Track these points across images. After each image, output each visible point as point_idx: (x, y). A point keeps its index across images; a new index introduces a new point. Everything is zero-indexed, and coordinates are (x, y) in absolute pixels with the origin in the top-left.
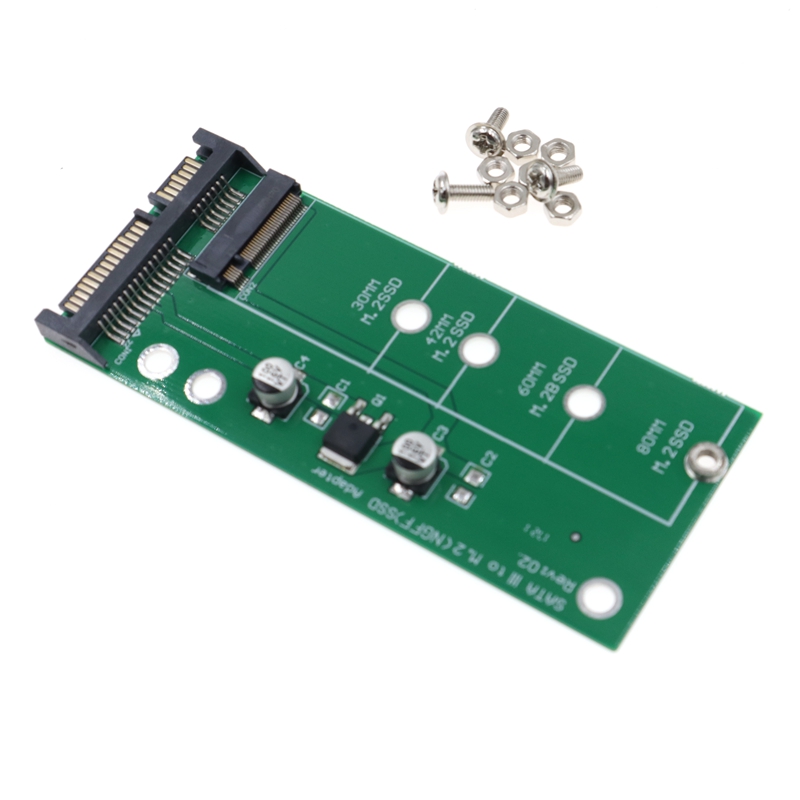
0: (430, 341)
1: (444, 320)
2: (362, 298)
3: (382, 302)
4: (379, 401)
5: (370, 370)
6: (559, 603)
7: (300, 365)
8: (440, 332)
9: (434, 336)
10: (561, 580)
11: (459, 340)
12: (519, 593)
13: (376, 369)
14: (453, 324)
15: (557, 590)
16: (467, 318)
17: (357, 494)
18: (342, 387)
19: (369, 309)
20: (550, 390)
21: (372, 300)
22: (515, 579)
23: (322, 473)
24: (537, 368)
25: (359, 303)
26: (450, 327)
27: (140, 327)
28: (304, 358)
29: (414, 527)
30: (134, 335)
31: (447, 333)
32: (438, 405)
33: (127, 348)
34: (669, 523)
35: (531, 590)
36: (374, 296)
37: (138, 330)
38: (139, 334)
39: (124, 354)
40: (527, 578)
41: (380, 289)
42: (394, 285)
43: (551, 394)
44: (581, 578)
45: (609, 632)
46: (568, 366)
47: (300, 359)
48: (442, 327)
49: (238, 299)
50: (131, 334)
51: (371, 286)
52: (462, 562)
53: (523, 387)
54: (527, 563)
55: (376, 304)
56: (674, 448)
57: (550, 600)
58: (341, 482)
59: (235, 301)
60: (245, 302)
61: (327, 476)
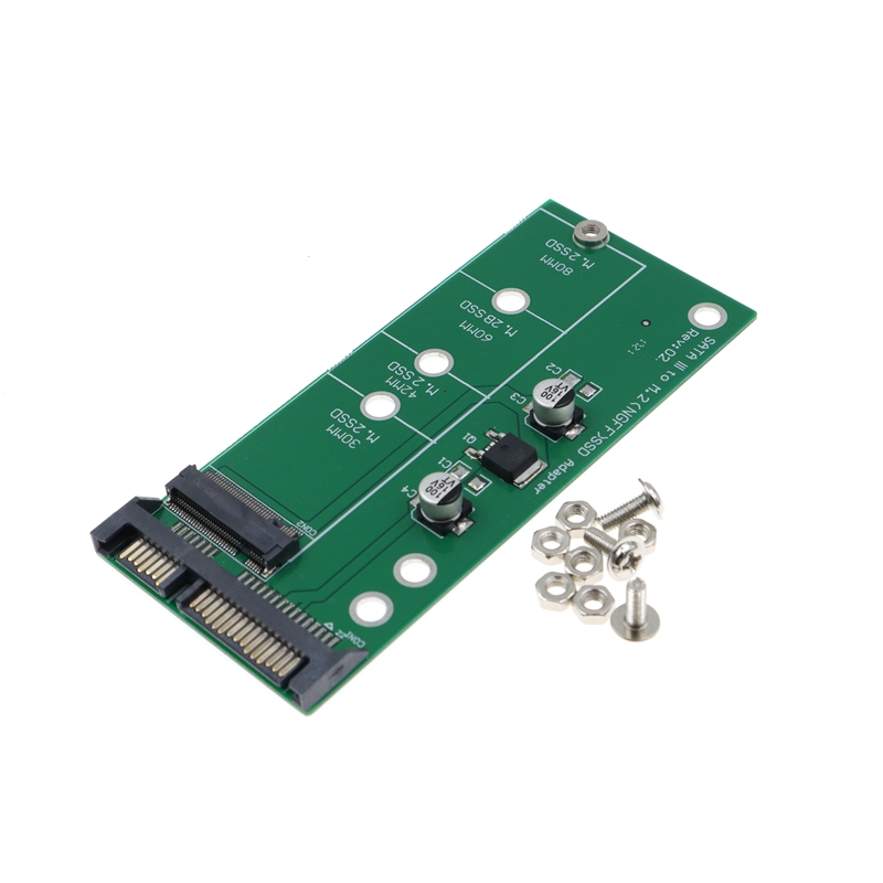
0: (412, 395)
1: (393, 384)
2: (346, 440)
3: (356, 425)
4: (470, 438)
5: (433, 442)
6: (708, 341)
7: (411, 493)
8: (405, 387)
9: (408, 392)
10: (686, 337)
11: (418, 375)
12: (694, 366)
13: (433, 437)
14: (399, 377)
15: (695, 342)
16: (395, 367)
17: (571, 463)
18: (446, 464)
19: (361, 436)
20: (490, 320)
21: (350, 431)
22: (681, 366)
23: (542, 486)
24: (467, 327)
25: (352, 443)
26: (401, 379)
28: (404, 490)
29: (614, 427)
30: (331, 629)
31: (409, 382)
32: (487, 397)
33: (346, 636)
34: (645, 267)
35: (693, 357)
36: (344, 429)
37: (326, 625)
38: (331, 624)
39: (353, 638)
40: (681, 355)
41: (341, 425)
42: (338, 414)
43: (495, 321)
44: (687, 325)
47: (406, 493)
48: (399, 385)
49: (314, 537)
50: (328, 631)
51: (334, 432)
52: (655, 400)
53: (483, 337)
54: (666, 356)
55: (357, 430)
56: (571, 254)
57: (705, 346)
59: (315, 540)
60: (319, 532)
61: (545, 483)
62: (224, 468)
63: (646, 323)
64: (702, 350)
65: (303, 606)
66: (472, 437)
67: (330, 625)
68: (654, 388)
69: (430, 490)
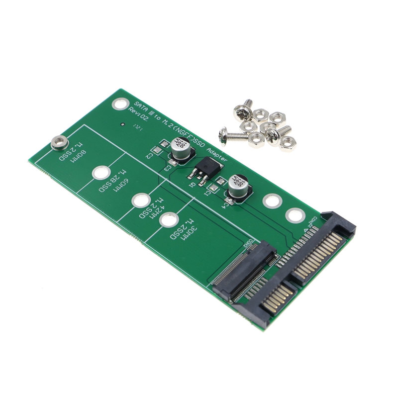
0: (163, 208)
1: (154, 215)
2: (191, 232)
3: (182, 228)
4: (192, 185)
5: (194, 198)
6: (136, 104)
7: (226, 205)
8: (157, 211)
9: (160, 209)
10: (134, 111)
11: (149, 206)
12: (150, 109)
13: (191, 199)
14: (150, 214)
15: (136, 108)
16: (142, 216)
17: (209, 149)
18: (208, 193)
19: (189, 226)
20: (113, 180)
21: (187, 230)
22: (151, 113)
23: (223, 159)
24: (118, 189)
25: (193, 229)
26: (152, 213)
27: (304, 233)
28: (224, 207)
29: (188, 135)
30: (307, 229)
31: (154, 210)
32: (166, 179)
33: (311, 224)
34: (84, 125)
35: (146, 109)
36: (185, 232)
37: (305, 232)
39: (312, 221)
40: (147, 114)
41: (181, 235)
42: (174, 236)
43: (115, 178)
44: (126, 111)
45: (121, 94)
46: (102, 189)
47: (226, 207)
48: (155, 213)
49: (253, 240)
50: (309, 230)
51: (186, 237)
52: (170, 121)
53: (126, 182)
54: (145, 118)
55: (185, 228)
56: (71, 151)
57: (140, 105)
58: (215, 154)
59: (255, 239)
60: (250, 238)
61: (221, 158)
62: (209, 280)
63: (123, 124)
64: (142, 106)
65: (295, 241)
66: (191, 184)
67: (306, 230)
68: (165, 122)
69: (240, 185)
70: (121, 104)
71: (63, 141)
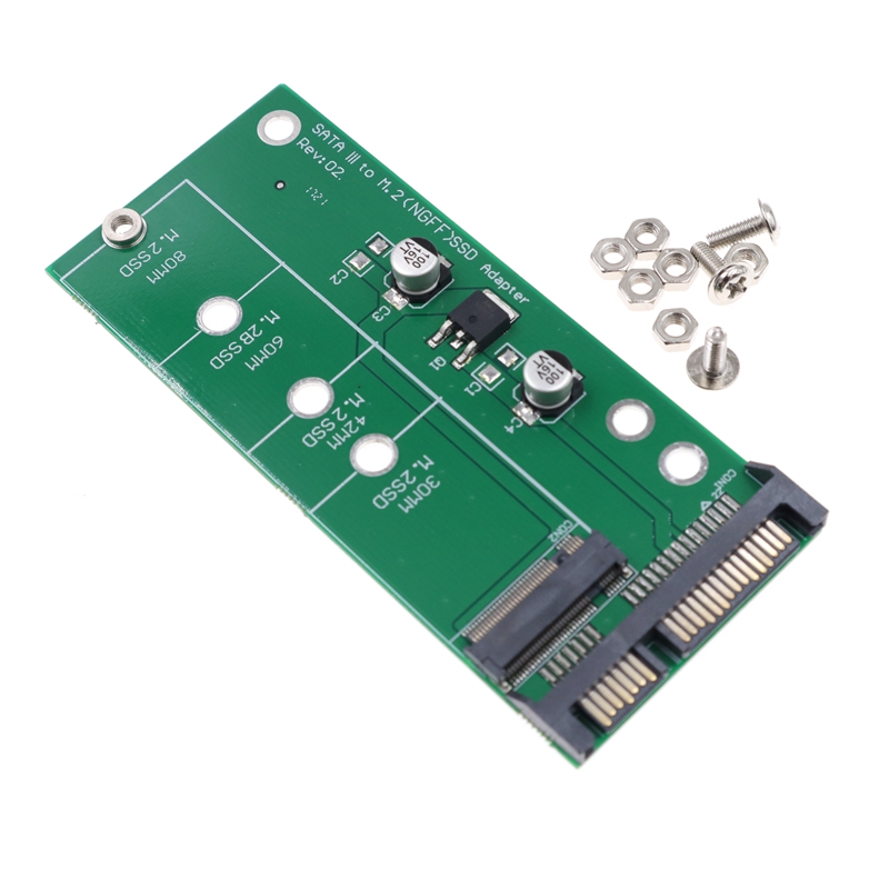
0: (362, 421)
1: (339, 440)
2: (425, 491)
3: (403, 480)
4: (438, 363)
5: (439, 400)
6: (318, 130)
7: (516, 423)
8: (347, 429)
9: (355, 424)
10: (309, 149)
11: (328, 414)
12: (352, 146)
13: (432, 400)
14: (329, 435)
15: (317, 143)
16: (311, 439)
17: (487, 268)
18: (475, 387)
19: (420, 475)
20: (248, 338)
21: (411, 488)
22: (352, 158)
23: (519, 296)
24: (256, 363)
25: (430, 484)
26: (333, 433)
27: (701, 513)
28: (510, 430)
29: (437, 224)
30: (709, 503)
31: (340, 425)
32: (375, 344)
33: (720, 488)
34: (187, 181)
35: (341, 146)
37: (703, 509)
38: (703, 503)
39: (724, 481)
40: (340, 158)
41: (401, 497)
42: (382, 500)
43: (251, 333)
44: (291, 148)
45: (282, 99)
46: (219, 361)
47: (515, 429)
48: (342, 434)
49: (574, 522)
50: (712, 506)
51: (411, 503)
52: (397, 184)
53: (277, 346)
54: (335, 170)
55: (411, 479)
56: (150, 251)
57: (327, 134)
58: (500, 282)
59: (579, 522)
60: (565, 517)
61: (514, 292)
62: (457, 625)
63: (280, 186)
64: (332, 137)
65: (676, 532)
66: (436, 361)
67: (705, 505)
68: (384, 184)
69: (552, 380)
70: (279, 129)
71: (131, 222)
